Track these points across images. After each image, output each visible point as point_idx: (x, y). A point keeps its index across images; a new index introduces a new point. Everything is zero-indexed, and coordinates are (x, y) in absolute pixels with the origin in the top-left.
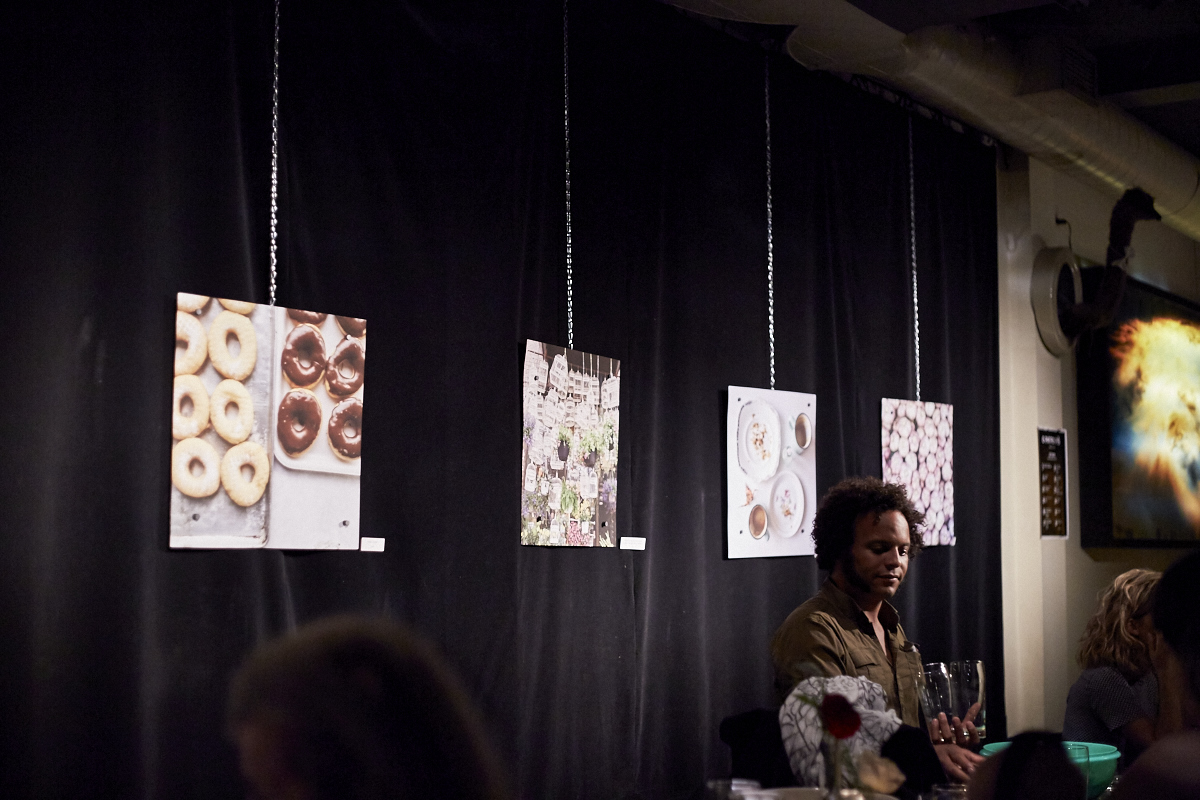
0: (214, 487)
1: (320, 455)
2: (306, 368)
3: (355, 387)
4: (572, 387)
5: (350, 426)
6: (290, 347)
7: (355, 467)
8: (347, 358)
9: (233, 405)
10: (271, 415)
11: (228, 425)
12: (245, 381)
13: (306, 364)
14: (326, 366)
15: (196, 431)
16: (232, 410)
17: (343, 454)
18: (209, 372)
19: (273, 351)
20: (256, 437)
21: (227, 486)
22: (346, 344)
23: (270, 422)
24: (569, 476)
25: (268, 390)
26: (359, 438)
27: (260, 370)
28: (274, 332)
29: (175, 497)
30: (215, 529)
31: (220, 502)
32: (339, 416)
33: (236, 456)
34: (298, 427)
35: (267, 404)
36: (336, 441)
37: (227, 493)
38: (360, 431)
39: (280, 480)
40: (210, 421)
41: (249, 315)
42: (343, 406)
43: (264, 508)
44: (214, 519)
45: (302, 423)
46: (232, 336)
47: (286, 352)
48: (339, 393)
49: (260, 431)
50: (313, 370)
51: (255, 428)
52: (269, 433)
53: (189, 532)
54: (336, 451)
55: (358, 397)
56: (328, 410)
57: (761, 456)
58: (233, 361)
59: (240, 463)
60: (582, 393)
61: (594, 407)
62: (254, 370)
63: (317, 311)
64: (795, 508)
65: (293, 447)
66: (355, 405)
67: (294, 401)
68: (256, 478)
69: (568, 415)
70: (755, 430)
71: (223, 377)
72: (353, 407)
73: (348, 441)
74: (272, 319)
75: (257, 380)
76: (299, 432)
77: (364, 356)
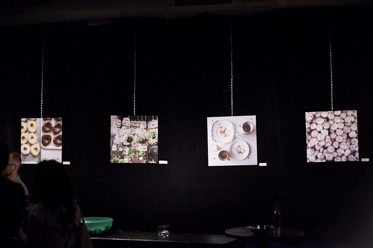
0: (29, 152)
1: (52, 146)
2: (48, 129)
3: (60, 132)
4: (133, 125)
5: (59, 139)
6: (44, 125)
7: (61, 147)
8: (58, 126)
9: (32, 138)
10: (40, 139)
11: (31, 141)
12: (35, 133)
13: (48, 128)
14: (52, 128)
15: (25, 143)
16: (32, 139)
17: (57, 145)
18: (28, 132)
19: (40, 126)
20: (37, 143)
21: (32, 152)
22: (57, 123)
23: (40, 140)
24: (132, 146)
25: (39, 134)
26: (61, 142)
27: (38, 130)
28: (40, 123)
29: (21, 155)
30: (29, 160)
31: (30, 156)
32: (56, 138)
33: (33, 147)
34: (46, 141)
35: (39, 137)
36: (55, 142)
37: (32, 154)
38: (61, 140)
39: (42, 151)
40: (28, 141)
41: (35, 121)
42: (56, 136)
43: (39, 156)
44: (29, 159)
45: (47, 140)
46: (32, 125)
47: (43, 126)
48: (55, 133)
49: (38, 142)
50: (49, 129)
51: (37, 142)
52: (40, 142)
53: (24, 161)
54: (55, 145)
55: (61, 133)
56: (53, 137)
57: (224, 136)
58: (32, 130)
59: (34, 148)
60: (138, 125)
61: (143, 129)
62: (36, 131)
63: (50, 118)
64: (244, 151)
65: (45, 145)
66: (60, 135)
67: (45, 135)
68: (37, 151)
69: (131, 131)
70: (221, 129)
71: (30, 133)
72: (59, 136)
73: (58, 142)
74: (40, 121)
75: (37, 132)
76: (47, 142)
77: (61, 125)
